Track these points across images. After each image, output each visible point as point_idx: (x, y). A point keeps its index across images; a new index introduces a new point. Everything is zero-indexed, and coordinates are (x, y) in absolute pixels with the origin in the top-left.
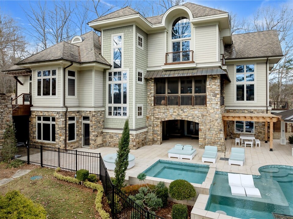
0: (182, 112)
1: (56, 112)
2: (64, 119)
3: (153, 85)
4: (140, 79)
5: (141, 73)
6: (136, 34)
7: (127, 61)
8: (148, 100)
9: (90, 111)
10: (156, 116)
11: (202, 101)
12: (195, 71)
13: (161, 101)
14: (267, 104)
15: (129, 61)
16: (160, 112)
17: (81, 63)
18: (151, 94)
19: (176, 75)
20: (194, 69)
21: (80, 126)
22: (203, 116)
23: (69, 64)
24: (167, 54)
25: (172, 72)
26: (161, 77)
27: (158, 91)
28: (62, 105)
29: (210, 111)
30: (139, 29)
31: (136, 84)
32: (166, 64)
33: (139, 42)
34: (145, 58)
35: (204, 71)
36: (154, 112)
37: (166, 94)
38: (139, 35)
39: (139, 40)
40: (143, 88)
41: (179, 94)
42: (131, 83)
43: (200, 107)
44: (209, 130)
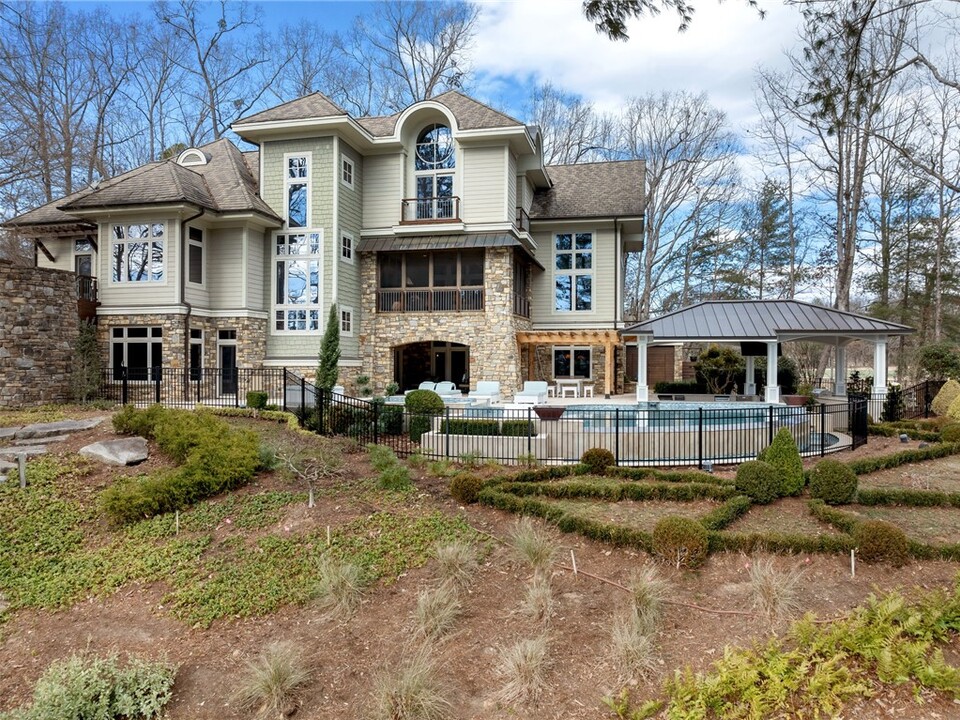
0: (436, 324)
1: (165, 317)
2: (182, 331)
3: (374, 267)
4: (347, 254)
5: (349, 241)
6: (340, 155)
7: (319, 212)
8: (364, 301)
9: (237, 318)
10: (381, 336)
11: (476, 302)
12: (462, 239)
13: (391, 304)
14: (616, 317)
15: (323, 212)
16: (391, 326)
17: (219, 212)
18: (369, 286)
19: (424, 247)
20: (460, 235)
21: (214, 351)
22: (477, 330)
23: (196, 211)
24: (404, 201)
25: (415, 241)
26: (392, 249)
27: (385, 282)
28: (177, 300)
29: (492, 320)
30: (345, 147)
31: (340, 262)
32: (403, 222)
33: (345, 173)
34: (357, 209)
35: (479, 239)
36: (378, 326)
37: (404, 289)
38: (344, 158)
39: (345, 168)
40: (353, 272)
41: (431, 288)
42: (328, 259)
43: (472, 313)
44: (489, 358)
